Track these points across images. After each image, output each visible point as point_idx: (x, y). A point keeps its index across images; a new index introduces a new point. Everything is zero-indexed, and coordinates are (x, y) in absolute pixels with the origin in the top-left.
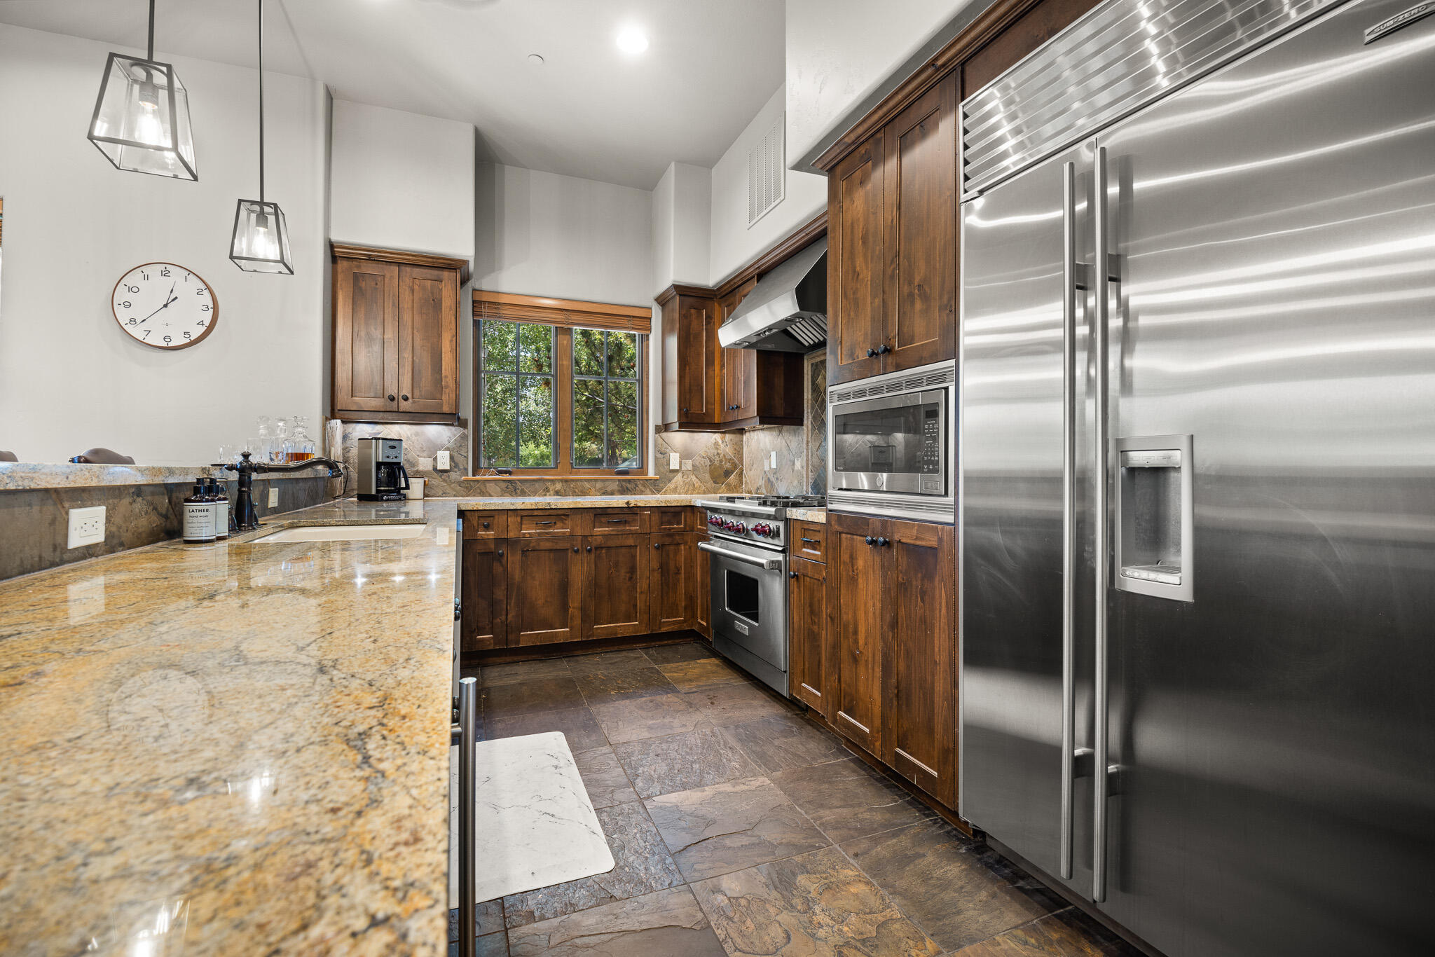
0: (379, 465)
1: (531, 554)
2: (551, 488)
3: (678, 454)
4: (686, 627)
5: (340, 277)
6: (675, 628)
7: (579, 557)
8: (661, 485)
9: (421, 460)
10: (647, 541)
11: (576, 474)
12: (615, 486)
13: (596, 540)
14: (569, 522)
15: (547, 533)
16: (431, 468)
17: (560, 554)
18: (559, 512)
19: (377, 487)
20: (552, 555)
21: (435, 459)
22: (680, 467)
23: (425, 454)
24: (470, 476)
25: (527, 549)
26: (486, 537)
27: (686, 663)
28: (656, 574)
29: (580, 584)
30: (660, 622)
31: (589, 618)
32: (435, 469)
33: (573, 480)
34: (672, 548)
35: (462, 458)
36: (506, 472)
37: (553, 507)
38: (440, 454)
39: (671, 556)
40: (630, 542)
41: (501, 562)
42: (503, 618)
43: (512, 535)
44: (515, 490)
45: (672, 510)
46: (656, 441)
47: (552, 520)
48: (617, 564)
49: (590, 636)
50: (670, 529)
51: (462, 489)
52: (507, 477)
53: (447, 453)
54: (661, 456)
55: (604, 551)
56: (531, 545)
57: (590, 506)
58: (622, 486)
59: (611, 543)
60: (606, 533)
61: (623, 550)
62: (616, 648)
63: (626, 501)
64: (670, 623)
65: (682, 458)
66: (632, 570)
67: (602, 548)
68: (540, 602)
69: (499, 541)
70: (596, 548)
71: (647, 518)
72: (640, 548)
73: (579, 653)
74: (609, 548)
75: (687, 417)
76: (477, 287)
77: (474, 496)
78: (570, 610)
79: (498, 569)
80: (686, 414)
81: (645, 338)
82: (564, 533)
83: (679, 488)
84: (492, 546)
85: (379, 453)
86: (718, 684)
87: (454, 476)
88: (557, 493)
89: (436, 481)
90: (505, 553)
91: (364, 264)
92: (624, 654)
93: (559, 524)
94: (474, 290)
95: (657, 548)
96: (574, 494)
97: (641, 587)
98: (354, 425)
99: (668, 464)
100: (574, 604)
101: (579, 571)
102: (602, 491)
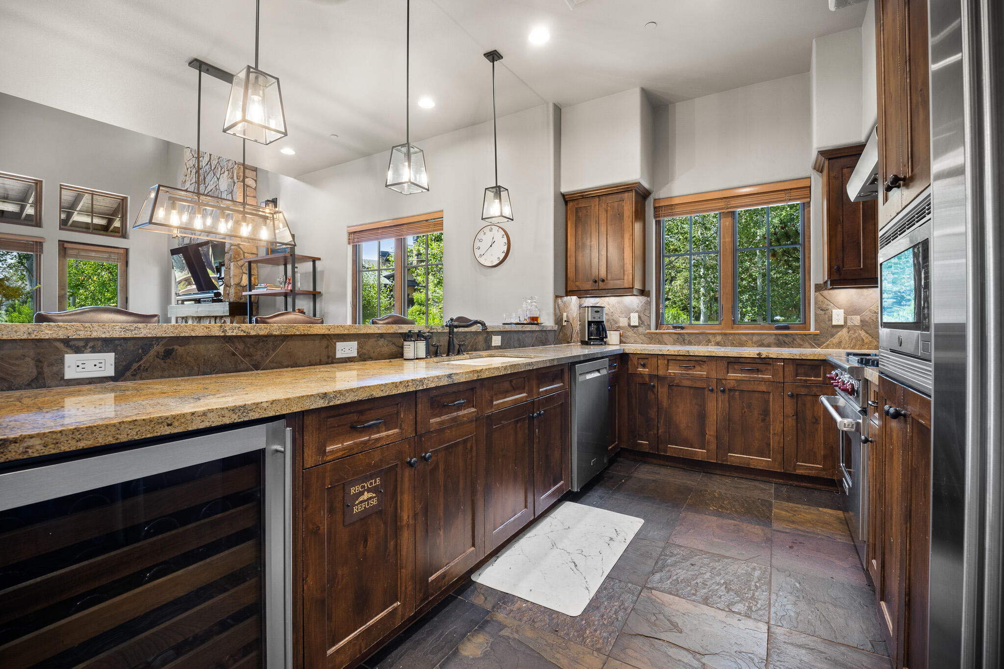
0: (590, 323)
1: (675, 388)
2: (712, 339)
3: (842, 311)
4: (824, 475)
5: (569, 212)
6: (813, 473)
7: (714, 395)
8: (822, 340)
9: (621, 319)
10: (780, 389)
11: (738, 329)
12: (772, 340)
13: (729, 383)
14: (705, 367)
15: (687, 374)
16: (627, 325)
17: (699, 392)
18: (697, 359)
19: (588, 336)
20: (692, 391)
21: (629, 319)
22: (845, 322)
23: (623, 315)
24: (653, 330)
25: (673, 385)
26: (642, 373)
27: (805, 507)
28: (790, 420)
29: (715, 417)
30: (795, 465)
31: (724, 447)
32: (629, 325)
33: (731, 334)
34: (809, 398)
35: (646, 318)
36: (679, 327)
37: (691, 354)
38: (632, 315)
39: (808, 405)
40: (763, 388)
41: (653, 392)
42: (655, 432)
43: (661, 373)
44: (684, 340)
45: (809, 363)
46: (816, 298)
47: (691, 364)
48: (749, 406)
49: (724, 461)
50: (806, 381)
51: (646, 339)
52: (679, 331)
53: (637, 314)
54: (823, 313)
55: (737, 393)
56: (676, 382)
57: (723, 355)
58: (778, 340)
59: (744, 387)
60: (738, 378)
61: (756, 395)
62: (752, 477)
63: (758, 352)
64: (805, 467)
65: (847, 314)
66: (766, 413)
67: (736, 390)
68: (683, 425)
69: (651, 377)
70: (730, 390)
71: (781, 370)
72: (773, 395)
73: (718, 472)
74: (742, 391)
75: (840, 275)
76: (656, 198)
77: (654, 344)
78: (707, 436)
79: (651, 396)
80: (839, 270)
81: (806, 205)
82: (702, 375)
83: (844, 342)
84: (647, 379)
85: (589, 316)
86: (818, 534)
87: (641, 330)
88: (718, 344)
89: (630, 333)
90: (656, 385)
91: (580, 201)
92: (757, 483)
93: (698, 368)
94: (655, 200)
95: (792, 396)
96: (733, 345)
97: (774, 430)
98: (585, 299)
99: (831, 319)
100: (711, 432)
101: (715, 407)
102: (759, 343)
